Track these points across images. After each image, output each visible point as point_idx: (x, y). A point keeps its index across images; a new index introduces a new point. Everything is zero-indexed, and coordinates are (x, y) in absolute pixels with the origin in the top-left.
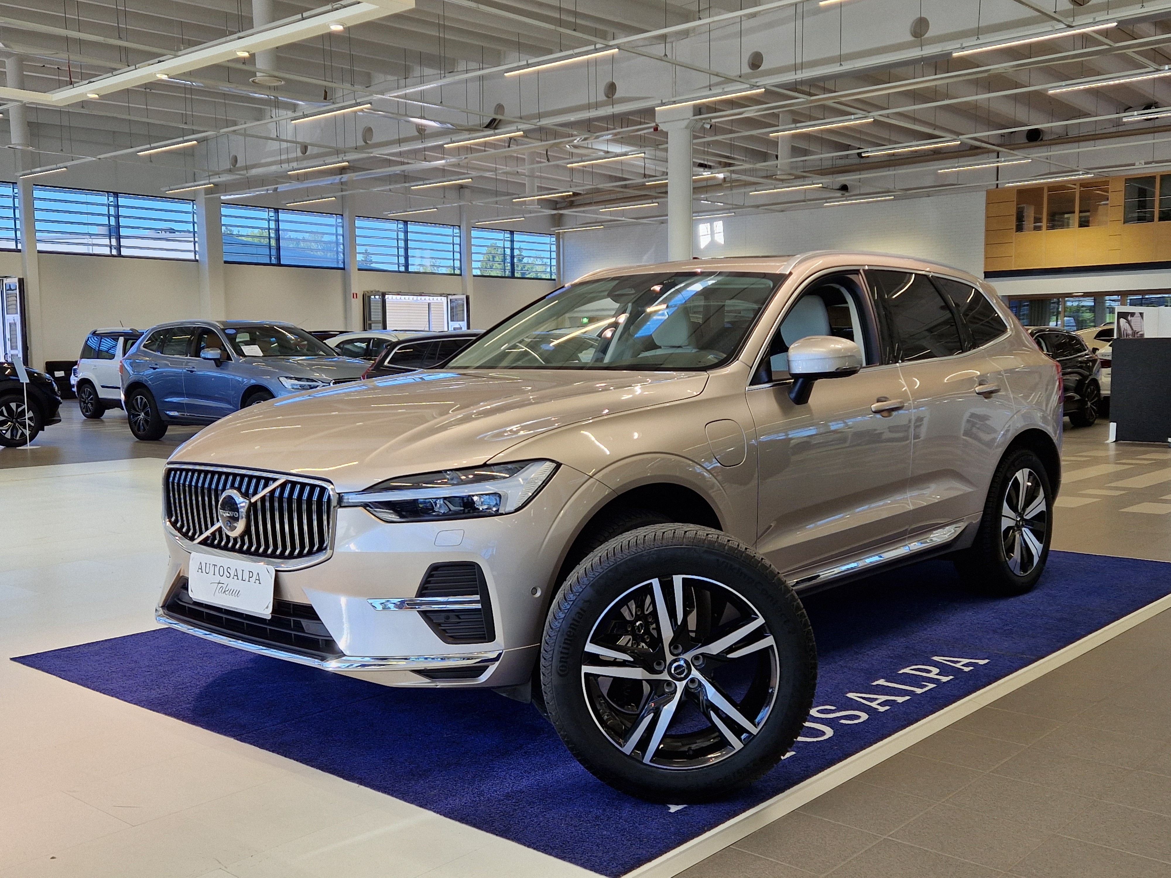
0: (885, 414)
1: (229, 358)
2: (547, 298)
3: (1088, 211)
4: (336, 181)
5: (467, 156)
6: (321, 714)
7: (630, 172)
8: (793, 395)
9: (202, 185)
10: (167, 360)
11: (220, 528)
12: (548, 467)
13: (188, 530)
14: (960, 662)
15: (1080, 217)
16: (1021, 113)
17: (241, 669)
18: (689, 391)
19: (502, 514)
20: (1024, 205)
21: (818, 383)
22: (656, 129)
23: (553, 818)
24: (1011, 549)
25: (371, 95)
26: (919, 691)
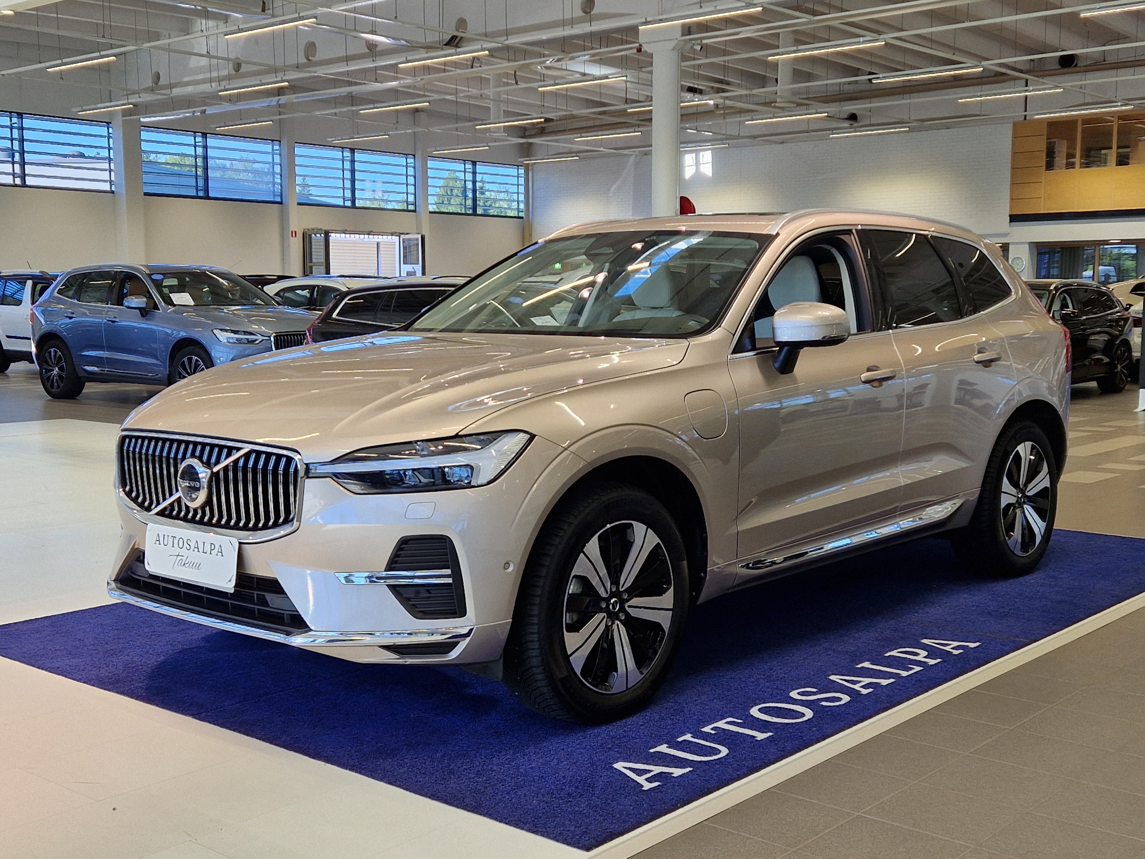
0: (876, 384)
1: (156, 307)
2: (519, 254)
3: (1128, 147)
4: (273, 104)
5: (422, 77)
6: (281, 693)
7: (610, 95)
8: (777, 365)
9: (118, 107)
10: (85, 308)
11: (180, 498)
12: (522, 438)
13: (144, 500)
14: (949, 645)
15: (1117, 153)
16: (1052, 36)
17: (193, 648)
18: (669, 360)
19: (474, 487)
20: (1055, 140)
21: (805, 352)
22: (639, 50)
23: (525, 795)
24: (1011, 527)
25: (315, 8)
26: (904, 674)
